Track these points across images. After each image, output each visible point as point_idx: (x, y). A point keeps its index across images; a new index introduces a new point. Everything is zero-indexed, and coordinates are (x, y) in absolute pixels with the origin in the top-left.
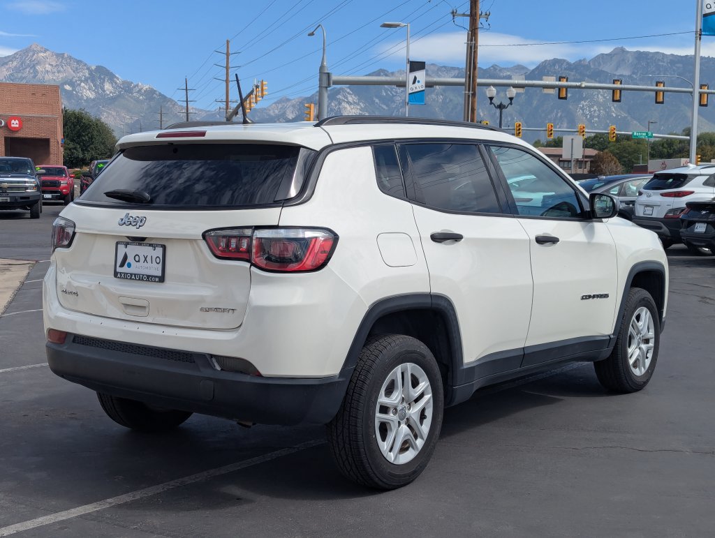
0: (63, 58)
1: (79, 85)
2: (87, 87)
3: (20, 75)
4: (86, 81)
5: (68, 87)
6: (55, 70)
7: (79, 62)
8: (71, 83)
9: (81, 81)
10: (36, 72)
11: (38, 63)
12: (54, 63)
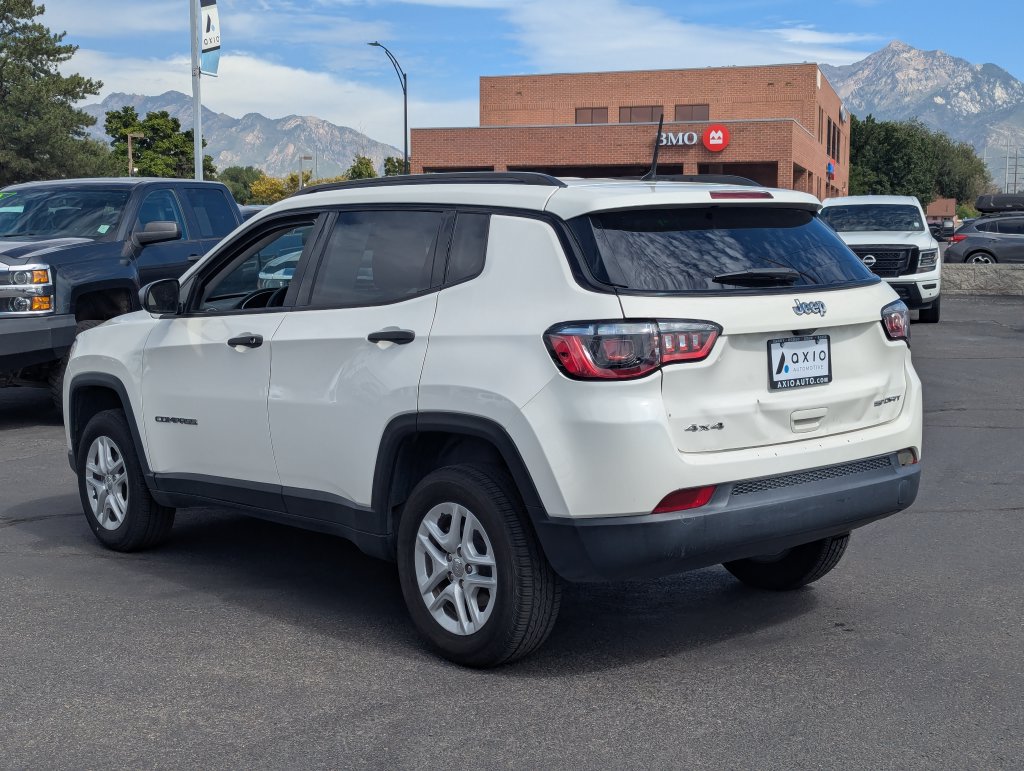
0: (934, 57)
1: (957, 95)
2: (968, 97)
3: (873, 87)
4: (967, 88)
5: (939, 100)
6: (922, 76)
7: (958, 61)
8: (945, 94)
9: (960, 90)
10: (895, 82)
11: (899, 69)
12: (921, 67)
